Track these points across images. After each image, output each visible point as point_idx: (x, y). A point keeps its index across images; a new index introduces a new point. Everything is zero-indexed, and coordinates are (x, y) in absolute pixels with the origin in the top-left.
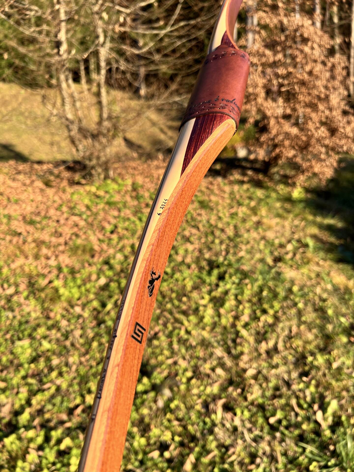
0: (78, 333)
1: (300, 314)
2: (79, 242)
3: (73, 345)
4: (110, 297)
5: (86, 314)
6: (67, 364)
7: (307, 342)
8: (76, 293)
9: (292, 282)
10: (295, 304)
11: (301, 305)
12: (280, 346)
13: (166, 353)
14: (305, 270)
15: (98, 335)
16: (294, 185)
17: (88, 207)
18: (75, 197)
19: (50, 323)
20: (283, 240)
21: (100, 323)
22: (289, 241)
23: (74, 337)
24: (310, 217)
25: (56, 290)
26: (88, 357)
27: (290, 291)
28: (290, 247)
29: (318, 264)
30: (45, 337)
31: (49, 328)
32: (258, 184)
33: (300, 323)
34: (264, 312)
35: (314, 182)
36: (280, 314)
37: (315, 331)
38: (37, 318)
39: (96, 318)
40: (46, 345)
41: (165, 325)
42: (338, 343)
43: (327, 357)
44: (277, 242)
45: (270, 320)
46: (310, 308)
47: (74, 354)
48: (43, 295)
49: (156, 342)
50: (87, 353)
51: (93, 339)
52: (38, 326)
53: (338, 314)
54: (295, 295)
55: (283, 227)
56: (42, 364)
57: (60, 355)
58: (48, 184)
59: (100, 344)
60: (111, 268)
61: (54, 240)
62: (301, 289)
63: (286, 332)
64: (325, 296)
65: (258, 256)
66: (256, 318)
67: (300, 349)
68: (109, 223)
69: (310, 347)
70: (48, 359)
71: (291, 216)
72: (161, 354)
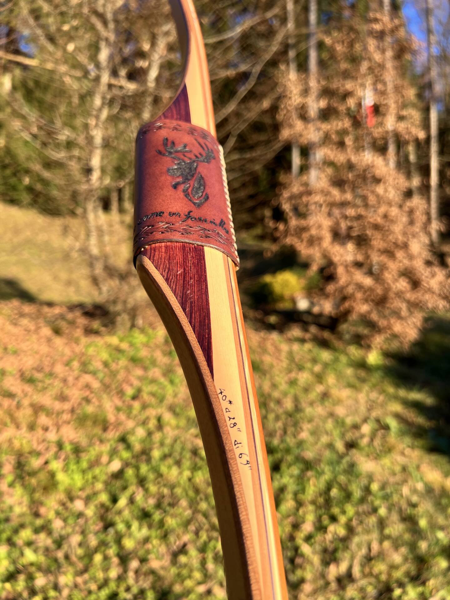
0: (76, 539)
1: (382, 524)
2: (90, 409)
3: (67, 557)
4: (125, 488)
5: (90, 512)
6: (56, 587)
7: (393, 567)
8: (78, 481)
9: (371, 478)
10: (375, 510)
11: (382, 511)
12: (356, 571)
13: (197, 575)
14: (386, 461)
15: (103, 544)
16: (369, 347)
17: (106, 364)
18: (91, 351)
19: (39, 522)
20: (358, 419)
21: (108, 525)
22: (365, 420)
23: (70, 546)
24: (391, 390)
25: (52, 475)
26: (86, 576)
27: (367, 490)
28: (366, 429)
29: (403, 454)
30: (29, 544)
31: (37, 531)
32: (324, 344)
33: (383, 538)
34: (334, 519)
35: (395, 345)
36: (354, 523)
37: (404, 550)
38: (22, 515)
39: (102, 518)
40: (30, 556)
41: (197, 533)
42: (435, 569)
43: (420, 589)
44: (349, 421)
45: (342, 532)
46: (395, 517)
47: (68, 571)
48: (34, 481)
49: (183, 559)
50: (85, 570)
51: (96, 551)
52: (22, 526)
53: (434, 526)
54: (375, 496)
55: (357, 401)
56: (21, 584)
57: (47, 571)
58: (57, 331)
59: (106, 558)
60: (129, 447)
61: (58, 406)
62: (383, 487)
63: (364, 551)
64: (415, 499)
65: (324, 439)
66: (321, 528)
67: (383, 577)
68: (131, 385)
69: (398, 574)
70: (30, 578)
71: (366, 388)
72: (190, 577)
